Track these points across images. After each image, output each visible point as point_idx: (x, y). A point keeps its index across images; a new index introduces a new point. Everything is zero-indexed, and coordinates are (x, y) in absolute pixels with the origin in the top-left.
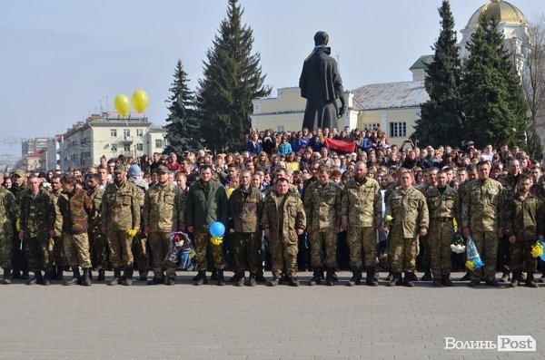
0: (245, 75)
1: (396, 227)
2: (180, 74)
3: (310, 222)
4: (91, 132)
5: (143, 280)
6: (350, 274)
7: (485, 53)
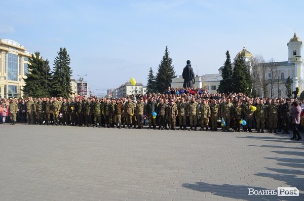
0: (170, 71)
1: (202, 115)
2: (151, 71)
3: (179, 113)
4: (126, 88)
5: (135, 128)
6: (190, 128)
7: (239, 66)
